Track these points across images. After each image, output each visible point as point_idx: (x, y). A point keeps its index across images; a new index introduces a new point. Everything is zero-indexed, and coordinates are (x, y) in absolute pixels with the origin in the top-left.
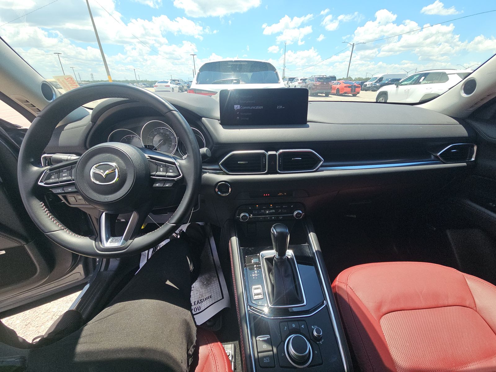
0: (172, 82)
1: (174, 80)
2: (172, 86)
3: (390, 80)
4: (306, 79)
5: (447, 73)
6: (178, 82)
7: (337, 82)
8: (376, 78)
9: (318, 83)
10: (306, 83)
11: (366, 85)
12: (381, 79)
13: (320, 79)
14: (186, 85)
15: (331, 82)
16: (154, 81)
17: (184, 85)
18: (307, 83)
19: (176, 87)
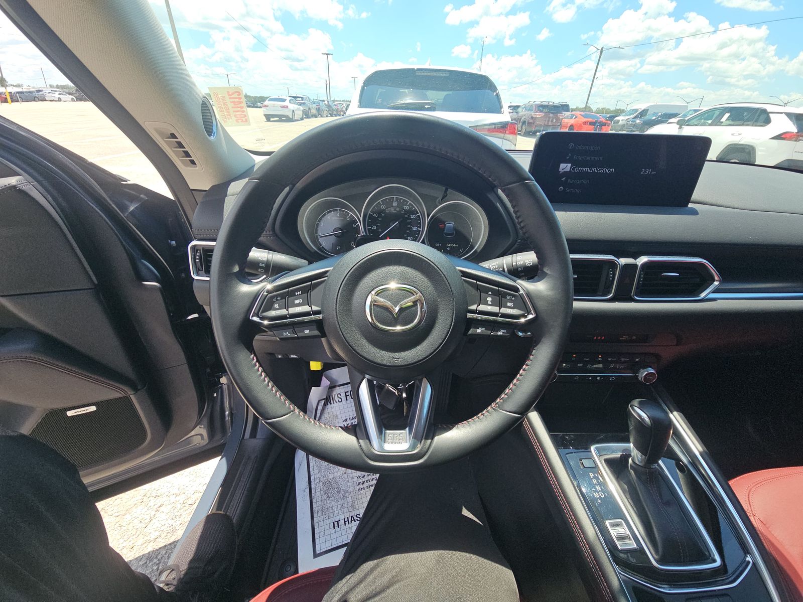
0: (293, 100)
1: (295, 97)
2: (292, 107)
3: (660, 114)
4: (518, 107)
5: (769, 111)
6: (302, 100)
7: (571, 115)
8: (636, 110)
9: (539, 115)
10: (517, 113)
11: (619, 121)
12: (643, 113)
13: (542, 107)
14: (314, 106)
15: (562, 114)
16: (259, 96)
17: (311, 106)
18: (520, 114)
19: (298, 109)
